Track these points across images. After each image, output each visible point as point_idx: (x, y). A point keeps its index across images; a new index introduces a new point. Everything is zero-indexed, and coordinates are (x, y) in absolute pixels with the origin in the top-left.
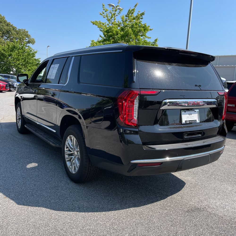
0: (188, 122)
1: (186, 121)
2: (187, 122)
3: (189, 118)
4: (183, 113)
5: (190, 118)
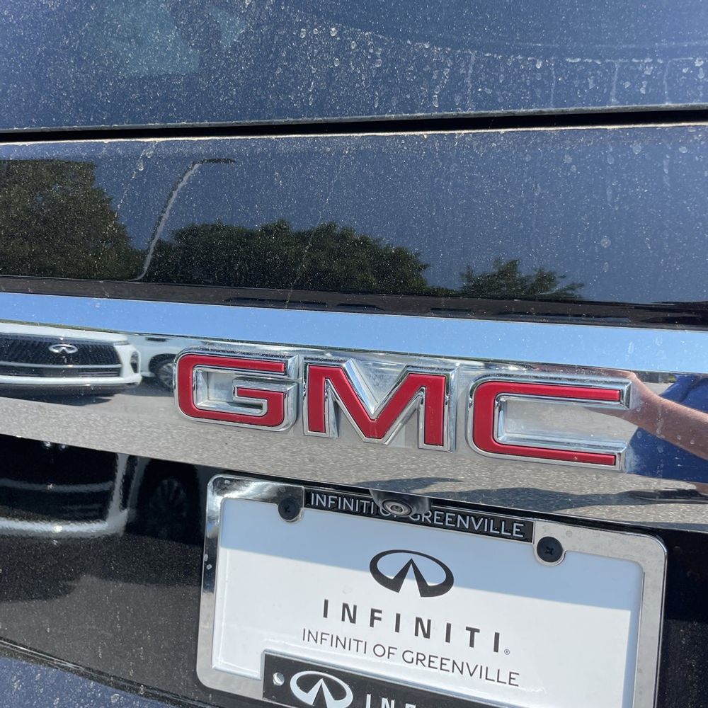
1: (276, 664)
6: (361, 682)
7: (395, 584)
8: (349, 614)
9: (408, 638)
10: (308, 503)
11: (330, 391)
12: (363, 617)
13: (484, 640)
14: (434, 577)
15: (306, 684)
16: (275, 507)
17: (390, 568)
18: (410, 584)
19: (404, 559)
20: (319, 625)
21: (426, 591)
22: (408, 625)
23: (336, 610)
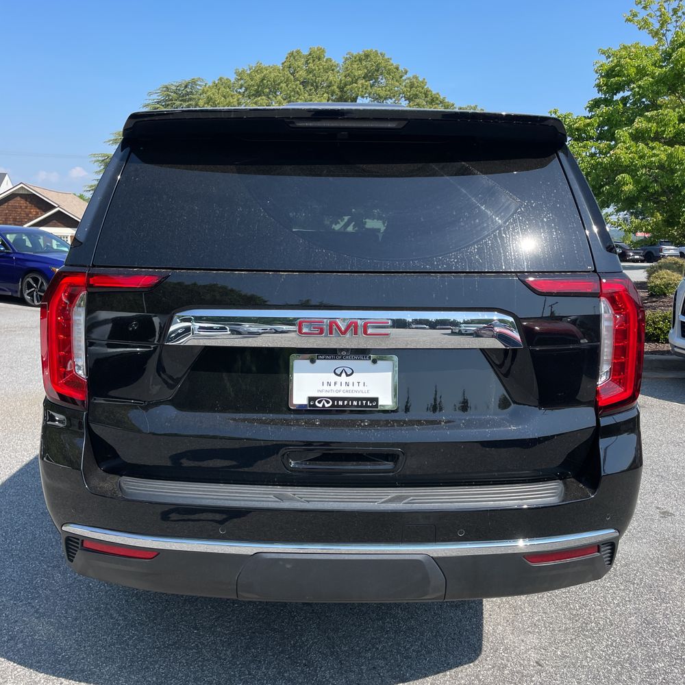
0: (327, 405)
1: (311, 399)
2: (319, 405)
3: (337, 387)
4: (300, 364)
6: (333, 399)
7: (340, 375)
8: (329, 384)
9: (344, 387)
10: (318, 359)
11: (335, 327)
12: (333, 384)
13: (361, 384)
14: (349, 372)
15: (319, 402)
16: (309, 361)
17: (338, 372)
18: (344, 374)
19: (341, 369)
20: (321, 388)
21: (347, 375)
22: (344, 384)
23: (325, 384)
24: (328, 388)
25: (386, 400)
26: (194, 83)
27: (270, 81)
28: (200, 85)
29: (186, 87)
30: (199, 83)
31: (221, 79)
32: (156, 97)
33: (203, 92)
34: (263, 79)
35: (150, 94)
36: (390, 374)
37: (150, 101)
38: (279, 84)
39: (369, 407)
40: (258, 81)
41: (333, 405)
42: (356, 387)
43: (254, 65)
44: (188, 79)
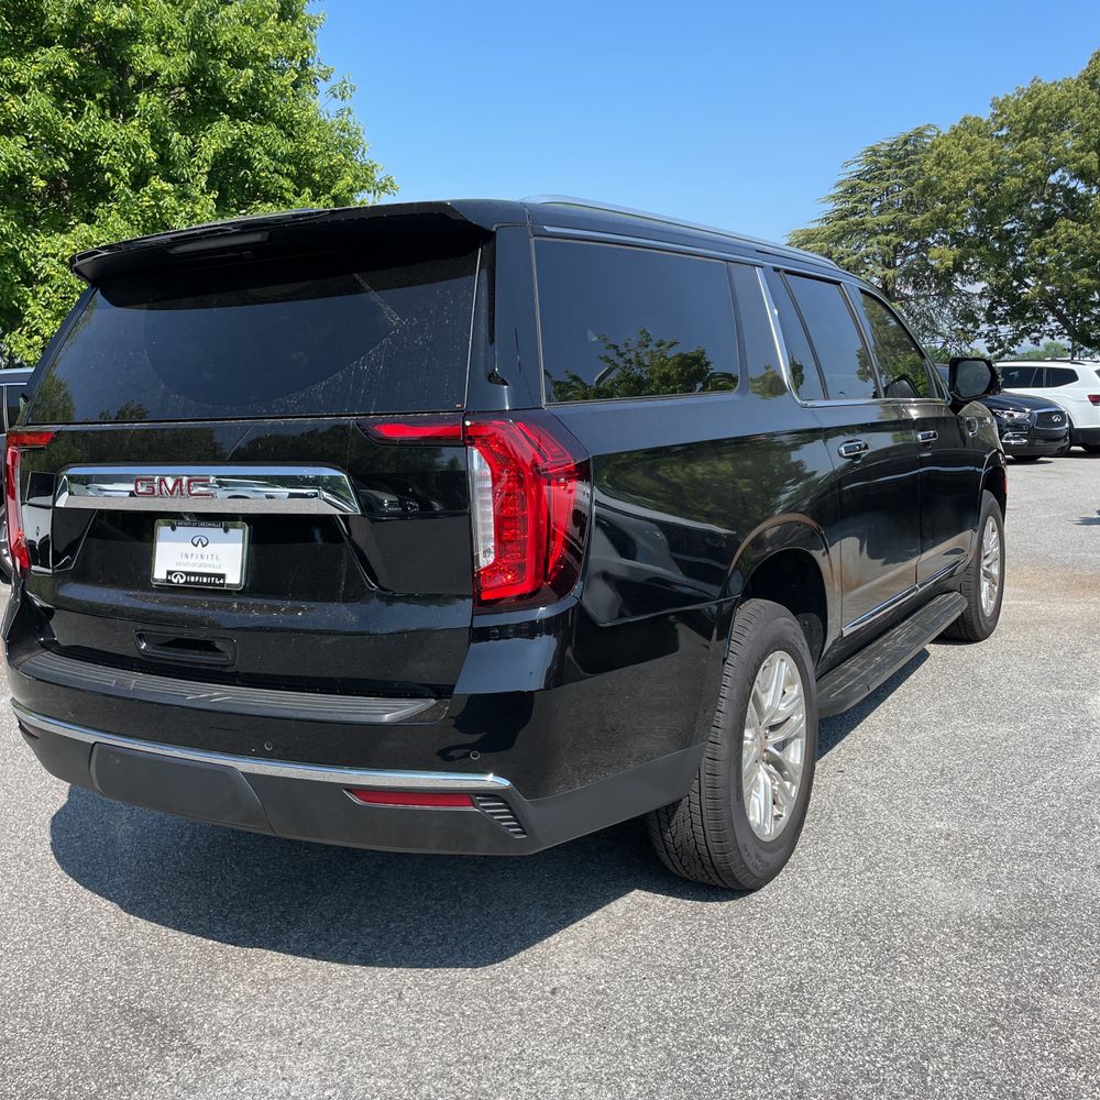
0: (181, 581)
1: (170, 573)
2: (175, 581)
3: (194, 560)
4: (163, 531)
5: (199, 561)
6: (188, 574)
7: (196, 546)
8: (186, 556)
10: (177, 525)
12: (189, 556)
14: (205, 542)
15: (175, 577)
16: (170, 528)
17: (195, 542)
19: (198, 538)
20: (179, 560)
21: (203, 546)
22: (199, 556)
23: (183, 555)
24: (185, 560)
25: (234, 577)
26: (919, 134)
27: (1049, 109)
28: (929, 137)
29: (906, 143)
30: (929, 133)
31: (964, 121)
32: (855, 168)
33: (933, 146)
34: (1036, 108)
35: (846, 165)
36: (241, 545)
37: (847, 177)
38: (1068, 110)
39: (217, 585)
40: (1028, 113)
41: (186, 582)
42: (209, 562)
43: (1026, 85)
44: (909, 129)
